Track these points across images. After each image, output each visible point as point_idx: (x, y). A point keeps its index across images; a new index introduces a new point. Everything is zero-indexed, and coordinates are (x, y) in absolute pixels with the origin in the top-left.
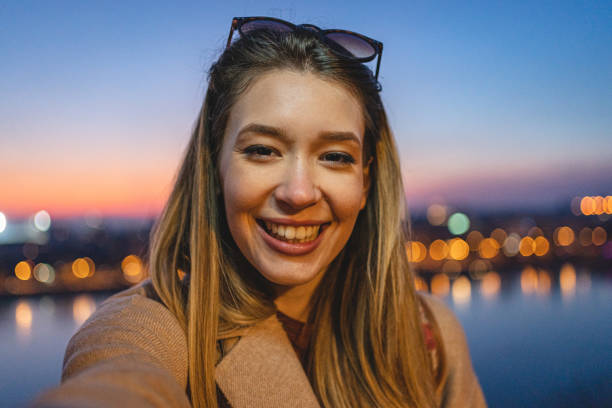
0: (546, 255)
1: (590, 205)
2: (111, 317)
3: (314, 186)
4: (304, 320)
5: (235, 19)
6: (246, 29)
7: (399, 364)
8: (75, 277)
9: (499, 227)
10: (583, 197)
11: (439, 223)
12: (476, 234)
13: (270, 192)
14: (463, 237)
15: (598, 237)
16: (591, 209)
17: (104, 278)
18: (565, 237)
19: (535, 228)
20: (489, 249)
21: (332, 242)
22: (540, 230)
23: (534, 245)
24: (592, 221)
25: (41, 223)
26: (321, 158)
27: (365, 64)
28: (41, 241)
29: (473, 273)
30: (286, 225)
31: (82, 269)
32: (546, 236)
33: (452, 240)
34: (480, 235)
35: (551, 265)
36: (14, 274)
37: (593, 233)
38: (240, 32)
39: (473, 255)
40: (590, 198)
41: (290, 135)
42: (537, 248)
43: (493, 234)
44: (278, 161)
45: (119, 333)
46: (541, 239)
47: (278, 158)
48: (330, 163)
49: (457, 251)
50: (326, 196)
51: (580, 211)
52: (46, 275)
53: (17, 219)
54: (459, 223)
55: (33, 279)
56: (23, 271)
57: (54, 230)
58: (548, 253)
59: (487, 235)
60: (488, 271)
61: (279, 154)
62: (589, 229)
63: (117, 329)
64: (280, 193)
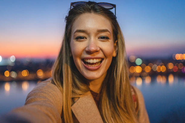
0: (165, 72)
1: (178, 57)
2: (41, 88)
3: (97, 46)
4: (98, 92)
5: (72, 3)
6: (75, 5)
7: (125, 102)
8: (23, 76)
9: (151, 62)
10: (176, 54)
11: (133, 61)
12: (144, 65)
13: (84, 50)
14: (140, 66)
15: (180, 66)
16: (179, 58)
17: (32, 76)
18: (171, 66)
19: (162, 63)
20: (148, 69)
21: (105, 65)
22: (163, 64)
23: (161, 68)
24: (178, 62)
25: (12, 59)
26: (99, 38)
27: (110, 10)
28: (12, 65)
29: (143, 77)
30: (90, 59)
31: (25, 73)
32: (165, 66)
33: (137, 66)
34: (145, 65)
35: (166, 75)
36: (4, 75)
37: (179, 65)
38: (73, 6)
39: (143, 71)
40: (178, 54)
41: (89, 32)
42: (162, 69)
43: (149, 65)
44: (86, 40)
45: (43, 94)
46: (164, 67)
47: (86, 39)
48: (102, 40)
49: (138, 70)
50: (101, 49)
51: (175, 59)
52: (14, 75)
53: (5, 58)
54: (139, 61)
55: (10, 76)
56: (7, 74)
57: (17, 62)
58: (166, 71)
59: (147, 65)
60: (147, 76)
61: (86, 38)
62: (178, 64)
63: (42, 92)
64: (87, 49)
